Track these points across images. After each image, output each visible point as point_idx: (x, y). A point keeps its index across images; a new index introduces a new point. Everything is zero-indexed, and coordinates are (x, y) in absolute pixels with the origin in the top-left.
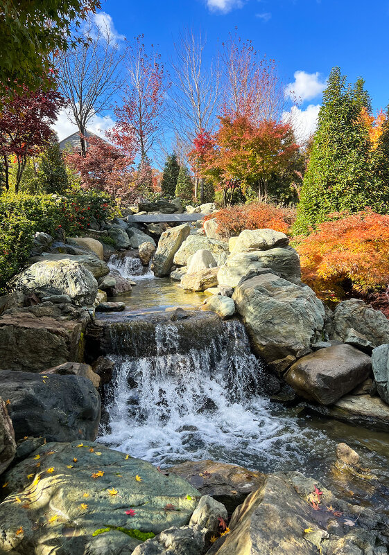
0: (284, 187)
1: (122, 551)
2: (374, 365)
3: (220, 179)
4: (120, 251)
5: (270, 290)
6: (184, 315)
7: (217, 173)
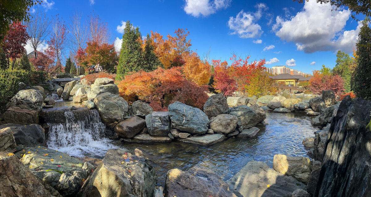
0: (112, 68)
1: (57, 177)
2: (146, 122)
3: (87, 66)
4: (50, 92)
5: (107, 98)
6: (75, 108)
7: (86, 63)
